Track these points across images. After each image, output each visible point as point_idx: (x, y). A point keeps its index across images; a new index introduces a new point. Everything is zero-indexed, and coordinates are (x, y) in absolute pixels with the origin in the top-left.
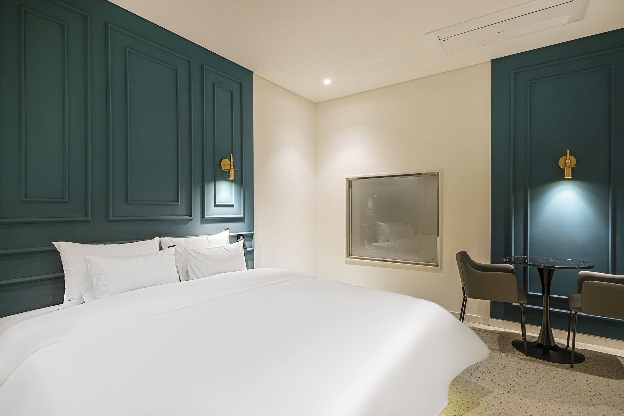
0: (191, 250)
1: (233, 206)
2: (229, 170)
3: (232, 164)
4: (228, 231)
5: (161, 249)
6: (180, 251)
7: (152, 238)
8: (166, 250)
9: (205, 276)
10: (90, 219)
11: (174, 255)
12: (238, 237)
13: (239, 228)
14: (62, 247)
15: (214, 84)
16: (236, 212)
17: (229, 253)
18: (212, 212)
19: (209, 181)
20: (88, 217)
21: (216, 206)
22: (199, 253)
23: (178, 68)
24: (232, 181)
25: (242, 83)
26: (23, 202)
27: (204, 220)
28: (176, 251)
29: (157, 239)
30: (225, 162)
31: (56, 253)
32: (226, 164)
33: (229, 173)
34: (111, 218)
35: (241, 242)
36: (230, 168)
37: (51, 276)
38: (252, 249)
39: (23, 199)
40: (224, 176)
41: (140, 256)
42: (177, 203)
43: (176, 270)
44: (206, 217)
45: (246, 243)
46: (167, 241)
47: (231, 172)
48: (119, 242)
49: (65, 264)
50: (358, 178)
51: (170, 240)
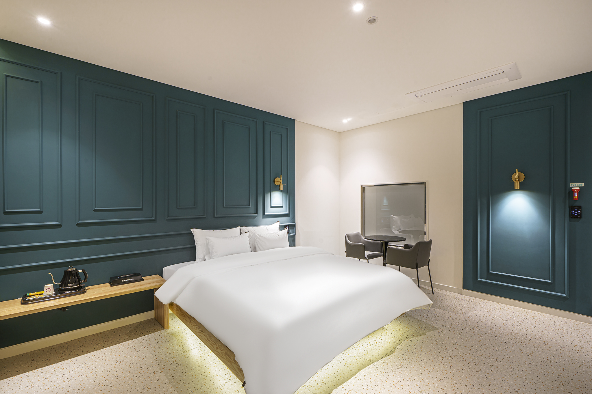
0: (258, 234)
1: (282, 207)
2: (280, 185)
3: (281, 181)
4: (279, 223)
5: (241, 233)
6: (252, 235)
7: (236, 227)
8: (244, 234)
9: (265, 250)
10: (206, 217)
11: (248, 237)
12: (285, 226)
13: (285, 221)
14: (195, 231)
15: (270, 132)
16: (284, 211)
17: (279, 237)
18: (270, 211)
19: (267, 192)
20: (205, 216)
21: (271, 207)
22: (261, 236)
23: (250, 126)
24: (281, 191)
25: (288, 128)
26: (178, 208)
27: (265, 216)
28: (249, 235)
29: (239, 228)
30: (277, 179)
31: (191, 235)
32: (278, 181)
33: (280, 187)
34: (216, 216)
35: (286, 230)
36: (280, 184)
37: (189, 246)
38: (294, 234)
39: (178, 207)
40: (277, 188)
41: (231, 237)
42: (249, 206)
43: (249, 245)
44: (266, 214)
45: (290, 230)
46: (244, 228)
47: (281, 186)
48: (220, 229)
49: (196, 240)
50: (375, 185)
51: (246, 228)
